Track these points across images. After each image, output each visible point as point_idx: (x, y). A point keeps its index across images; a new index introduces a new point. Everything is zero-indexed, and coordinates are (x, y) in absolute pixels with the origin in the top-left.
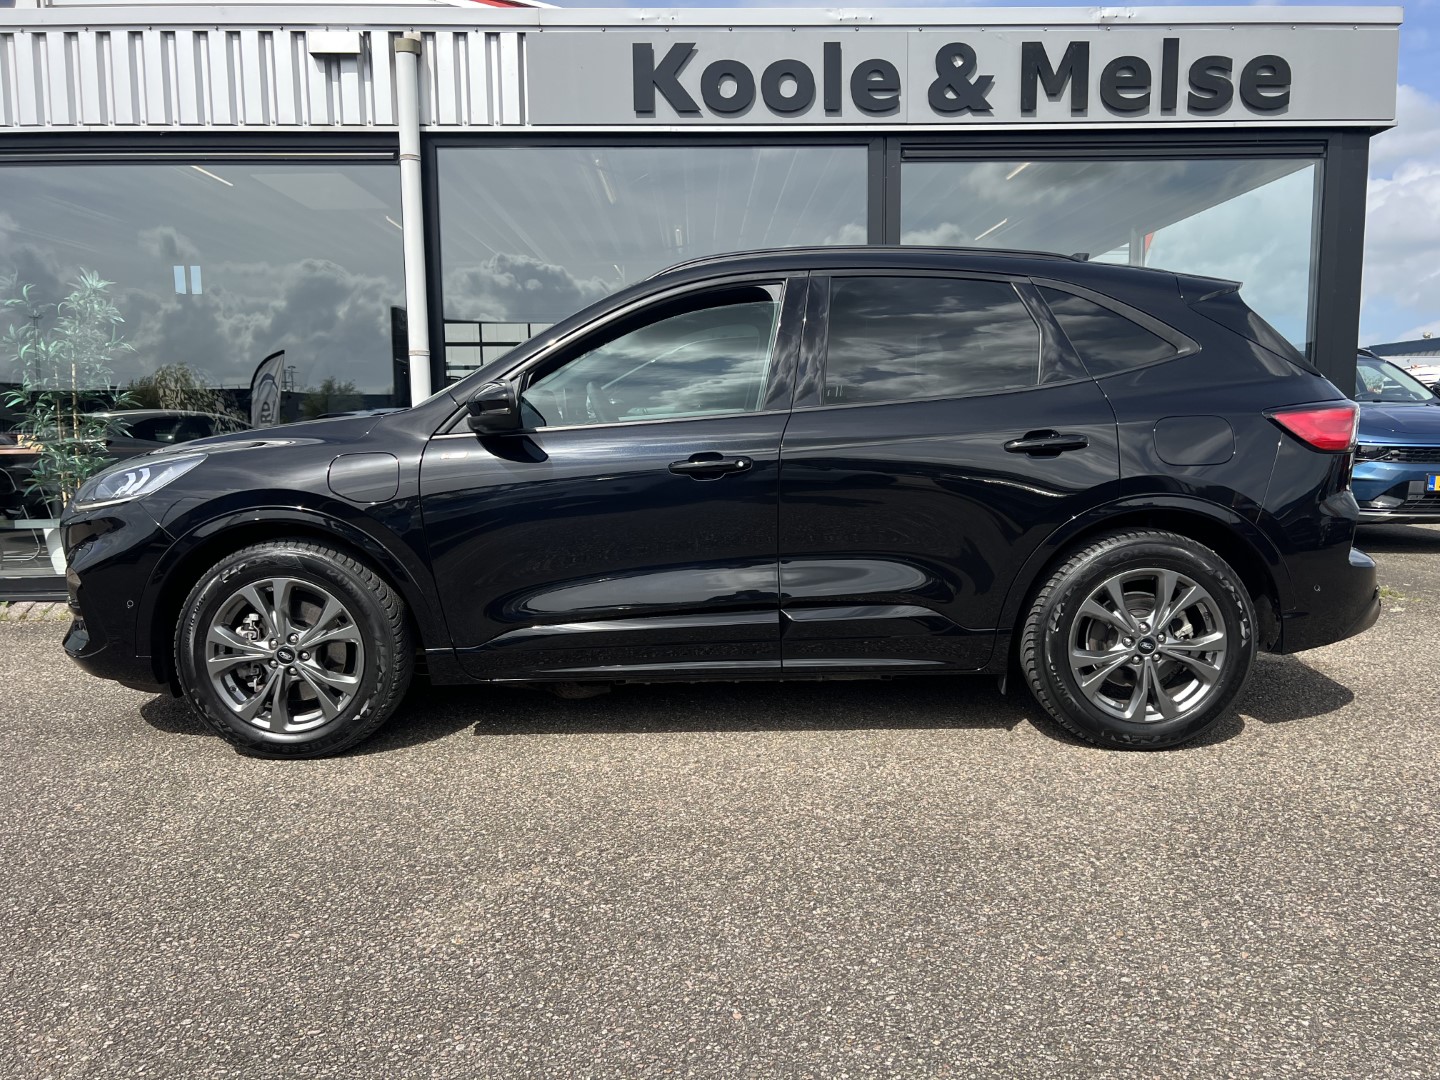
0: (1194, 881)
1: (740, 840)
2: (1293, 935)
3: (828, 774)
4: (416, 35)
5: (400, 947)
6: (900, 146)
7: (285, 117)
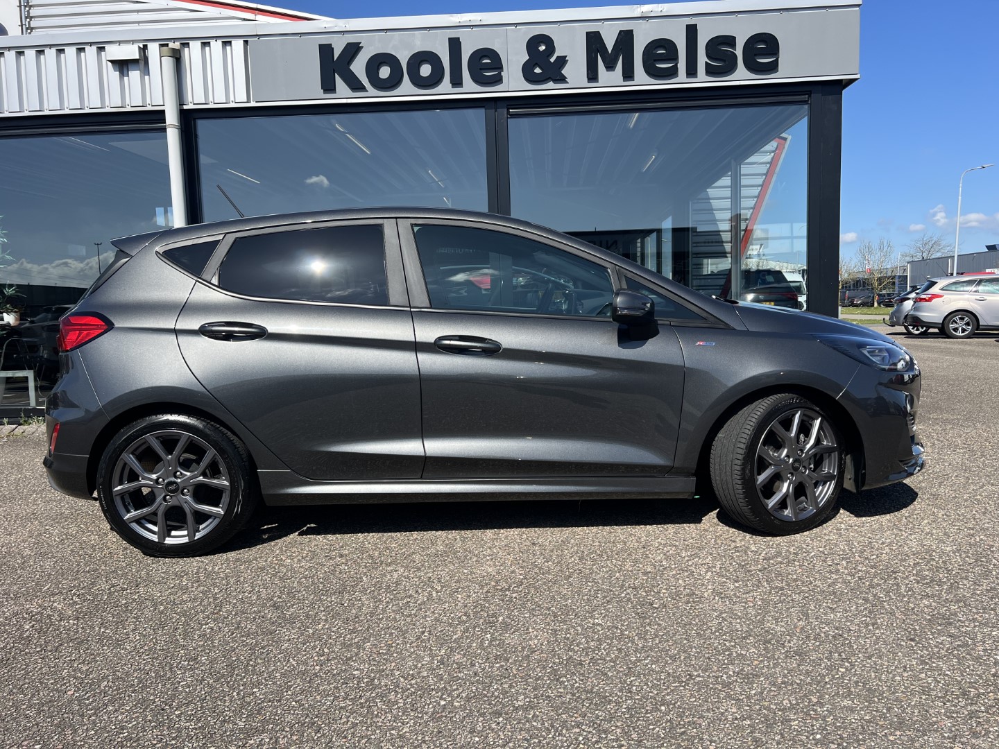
4: (177, 45)
6: (505, 107)
7: (93, 104)
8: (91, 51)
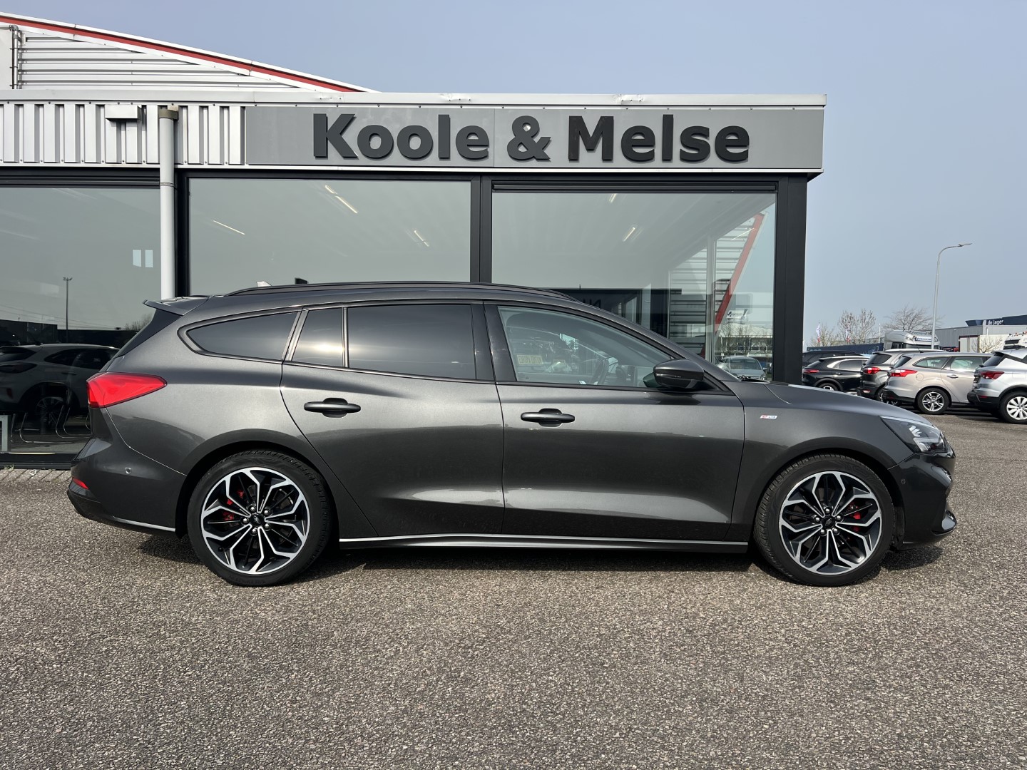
4: (175, 107)
6: (490, 182)
7: (89, 158)
8: (90, 109)
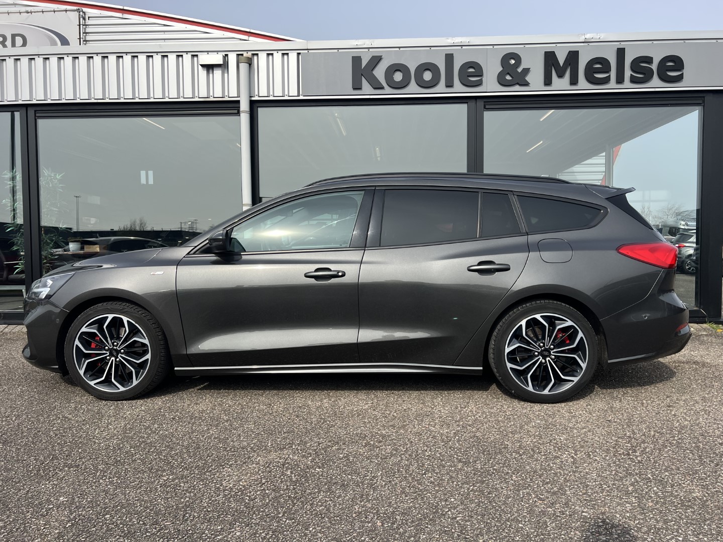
0: (626, 467)
1: (390, 440)
2: (678, 495)
3: (438, 411)
4: (249, 54)
5: (215, 485)
6: (483, 103)
7: (187, 95)
8: (187, 58)
